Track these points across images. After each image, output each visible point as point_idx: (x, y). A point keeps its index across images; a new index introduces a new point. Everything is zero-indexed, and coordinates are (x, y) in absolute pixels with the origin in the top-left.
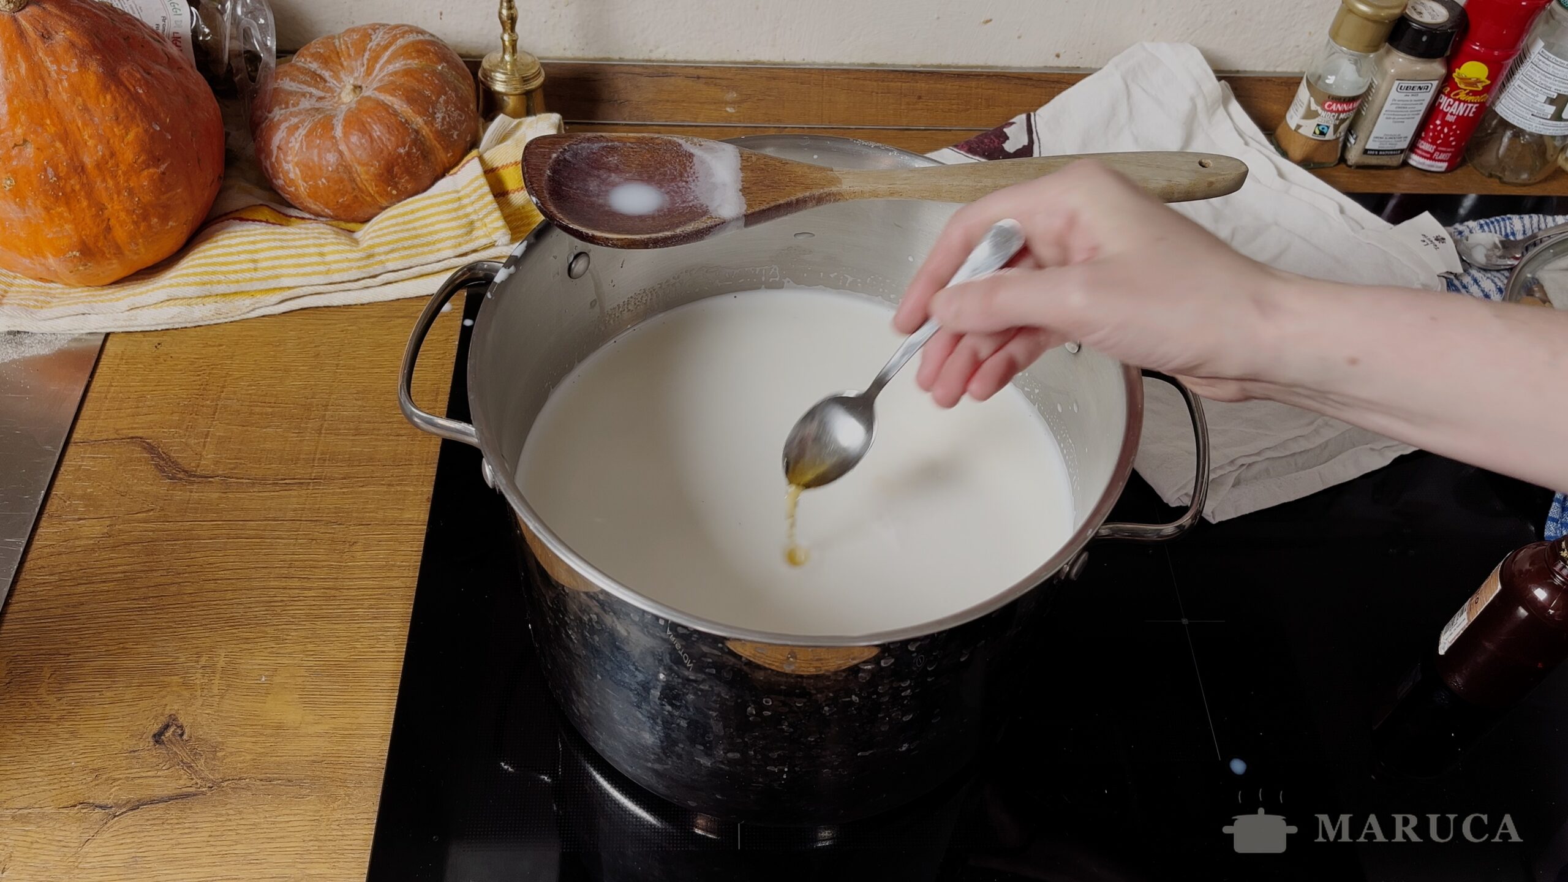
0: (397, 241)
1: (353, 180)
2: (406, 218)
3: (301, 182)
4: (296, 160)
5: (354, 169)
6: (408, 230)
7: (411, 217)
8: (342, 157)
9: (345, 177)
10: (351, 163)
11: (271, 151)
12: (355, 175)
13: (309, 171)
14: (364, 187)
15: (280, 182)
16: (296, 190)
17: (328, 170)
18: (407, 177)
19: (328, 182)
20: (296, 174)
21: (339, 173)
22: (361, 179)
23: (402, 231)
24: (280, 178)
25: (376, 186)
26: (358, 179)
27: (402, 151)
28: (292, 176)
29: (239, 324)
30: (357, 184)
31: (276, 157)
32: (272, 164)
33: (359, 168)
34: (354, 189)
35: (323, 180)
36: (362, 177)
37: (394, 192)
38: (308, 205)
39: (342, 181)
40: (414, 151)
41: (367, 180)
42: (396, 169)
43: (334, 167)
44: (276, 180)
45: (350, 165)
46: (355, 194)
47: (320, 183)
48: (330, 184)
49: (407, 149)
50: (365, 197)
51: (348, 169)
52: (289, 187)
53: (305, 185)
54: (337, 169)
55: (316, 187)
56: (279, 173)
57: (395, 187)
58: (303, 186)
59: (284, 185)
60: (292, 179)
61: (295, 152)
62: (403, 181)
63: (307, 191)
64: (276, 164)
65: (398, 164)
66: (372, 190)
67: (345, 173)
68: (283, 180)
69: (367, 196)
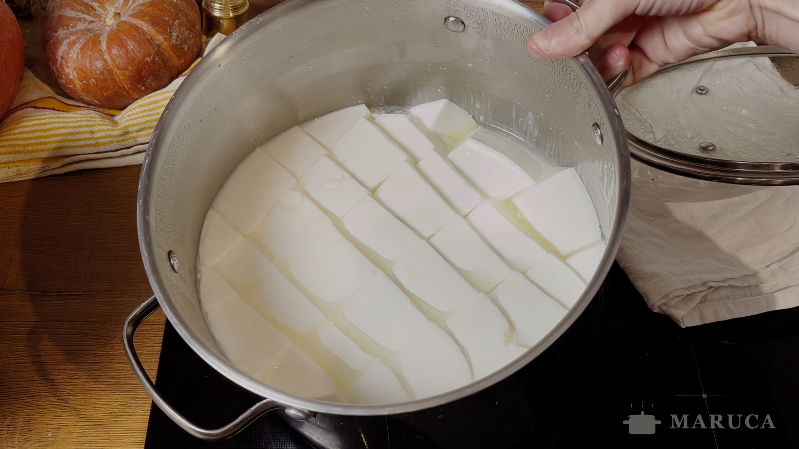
0: (145, 123)
1: (114, 80)
2: (152, 107)
3: (77, 82)
4: (74, 66)
5: (114, 72)
6: (152, 115)
7: (155, 106)
8: (106, 64)
9: (108, 78)
10: (112, 68)
11: (57, 60)
12: (115, 77)
13: (84, 74)
14: (121, 85)
15: (63, 81)
16: (74, 86)
17: (96, 73)
18: (152, 78)
19: (96, 81)
20: (74, 76)
21: (104, 75)
22: (119, 79)
23: (148, 116)
24: (63, 78)
25: (130, 84)
26: (117, 79)
27: (148, 59)
28: (71, 77)
29: (33, 181)
30: (116, 83)
31: (60, 64)
32: (57, 68)
33: (118, 72)
34: (115, 86)
35: (93, 80)
36: (120, 78)
37: (143, 88)
38: (83, 97)
39: (105, 80)
40: (157, 59)
41: (123, 80)
42: (144, 72)
43: (101, 71)
44: (60, 80)
45: (112, 70)
46: (115, 90)
47: (91, 82)
48: (98, 83)
49: (152, 58)
50: (122, 92)
51: (110, 72)
52: (70, 85)
53: (80, 83)
54: (103, 72)
55: (88, 85)
56: (62, 75)
57: (144, 85)
58: (79, 84)
59: (65, 84)
60: (72, 79)
61: (74, 60)
62: (149, 80)
63: (82, 87)
64: (60, 69)
65: (146, 69)
66: (128, 87)
67: (109, 75)
68: (65, 80)
69: (123, 91)
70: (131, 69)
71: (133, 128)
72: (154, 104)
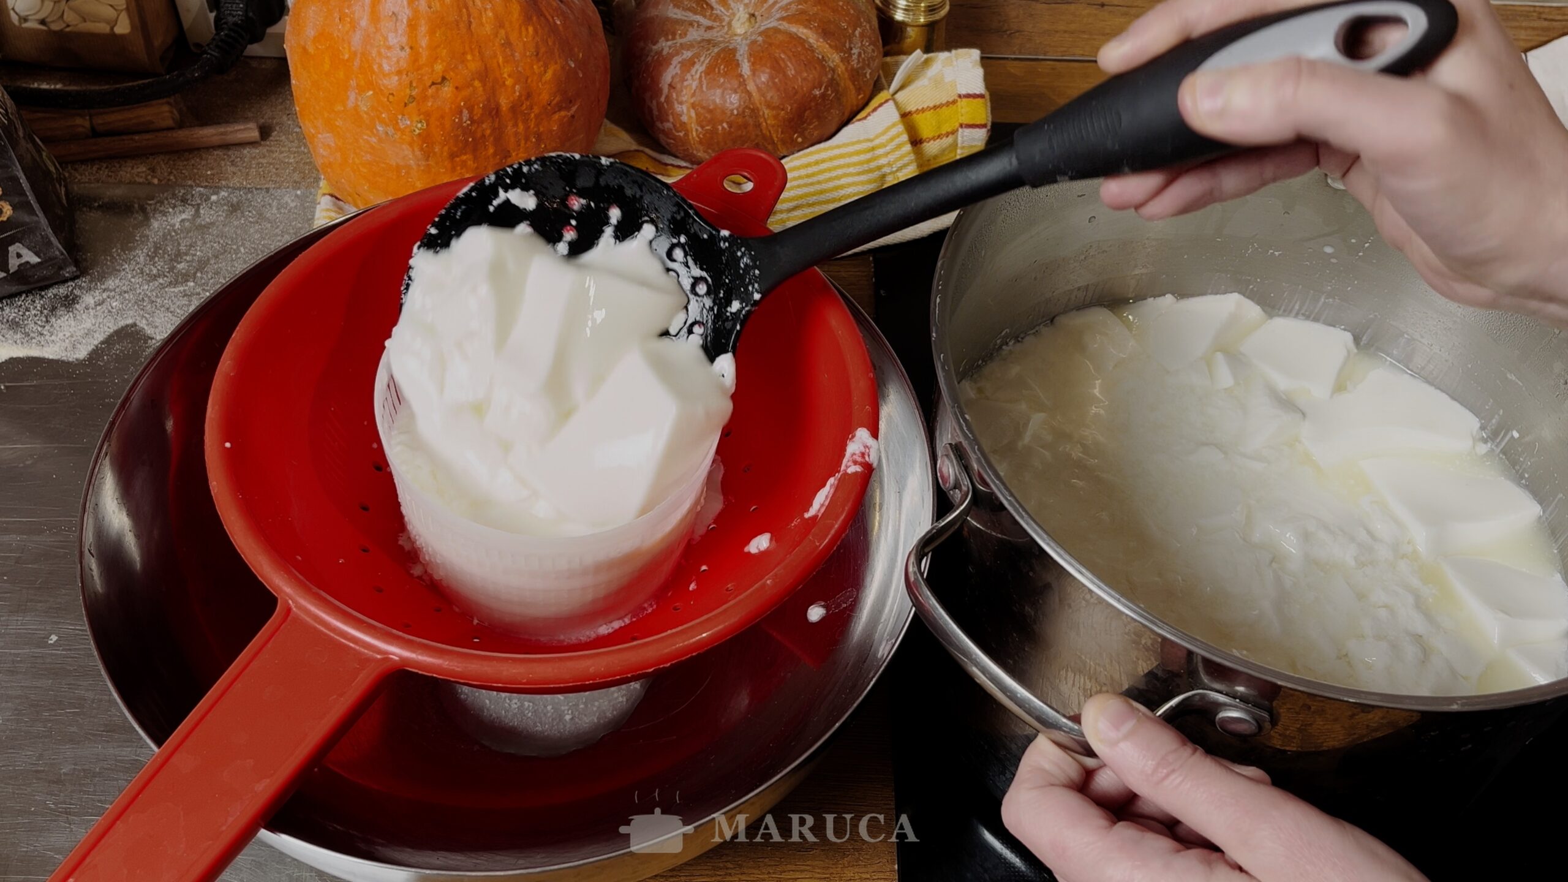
0: (801, 197)
1: (758, 125)
2: (810, 170)
3: (694, 126)
4: (692, 101)
5: (761, 113)
6: (812, 184)
7: (815, 169)
8: (750, 99)
9: (751, 121)
10: (759, 105)
11: (660, 91)
12: (762, 120)
13: (709, 115)
14: (768, 134)
15: (668, 125)
16: (686, 135)
17: (732, 114)
18: (817, 123)
19: (730, 127)
20: (690, 117)
21: (744, 117)
22: (766, 123)
23: (806, 185)
24: (668, 121)
25: (782, 133)
26: (764, 124)
27: (817, 92)
28: (685, 118)
30: (761, 130)
31: (667, 97)
32: (659, 104)
33: (766, 112)
34: (757, 136)
35: (725, 125)
36: (769, 122)
37: (800, 140)
38: (695, 152)
39: (745, 126)
40: (829, 92)
41: (773, 126)
42: (807, 113)
43: (740, 110)
44: (662, 123)
45: (758, 109)
46: (756, 141)
47: (720, 128)
48: (732, 130)
49: (822, 90)
50: (767, 145)
51: (755, 112)
52: (678, 132)
53: (700, 129)
54: (744, 112)
55: (714, 131)
56: (667, 115)
57: (802, 135)
58: (697, 130)
59: (671, 130)
60: (684, 123)
61: (693, 91)
62: (811, 127)
63: (701, 136)
64: (665, 104)
65: (810, 108)
66: (777, 137)
67: (752, 117)
68: (673, 123)
69: (769, 144)
70: (789, 108)
71: (784, 205)
72: (815, 165)
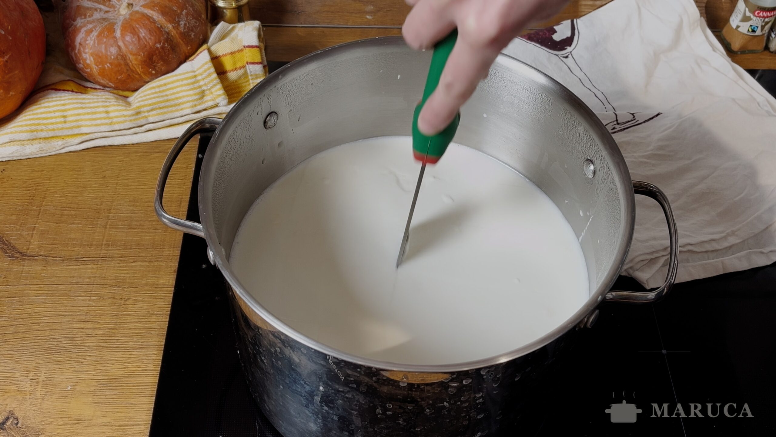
0: (155, 104)
1: (127, 64)
2: (162, 89)
3: (94, 66)
4: (91, 51)
5: (128, 58)
6: (162, 96)
7: (164, 88)
8: (120, 50)
9: (122, 62)
10: (126, 53)
11: (75, 46)
12: (129, 61)
13: (99, 58)
14: (134, 69)
15: (81, 66)
16: (91, 70)
17: (111, 58)
18: (162, 63)
19: (111, 65)
20: (91, 61)
22: (132, 63)
23: (158, 97)
24: (80, 63)
25: (142, 68)
26: (130, 63)
27: (158, 46)
28: (88, 62)
29: (55, 157)
30: (129, 67)
31: (79, 50)
32: (75, 54)
33: (131, 57)
34: (128, 70)
35: (108, 65)
36: (133, 62)
37: (154, 72)
38: (99, 80)
39: (120, 65)
40: (166, 45)
41: (136, 65)
42: (154, 57)
43: (115, 56)
44: (78, 64)
45: (125, 55)
46: (128, 73)
47: (106, 66)
48: (112, 67)
49: (162, 44)
50: (135, 75)
51: (124, 57)
52: (87, 69)
53: (97, 68)
54: (117, 57)
55: (104, 69)
56: (80, 60)
57: (154, 69)
58: (95, 68)
59: (83, 68)
60: (89, 64)
61: (91, 47)
62: (159, 65)
63: (98, 71)
64: (78, 54)
65: (156, 54)
66: (139, 71)
67: (122, 60)
68: (83, 64)
69: (136, 75)
70: (143, 54)
71: (145, 108)
72: (164, 86)
